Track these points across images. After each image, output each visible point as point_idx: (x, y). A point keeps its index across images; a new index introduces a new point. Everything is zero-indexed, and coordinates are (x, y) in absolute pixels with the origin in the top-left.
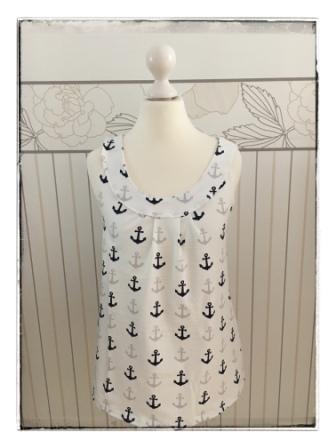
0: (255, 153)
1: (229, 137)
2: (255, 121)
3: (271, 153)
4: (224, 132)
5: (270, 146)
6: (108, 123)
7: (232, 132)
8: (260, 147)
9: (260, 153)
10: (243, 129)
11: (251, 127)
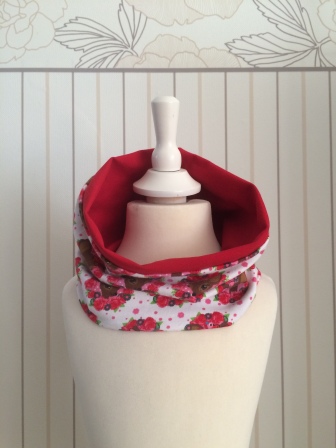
0: (274, 74)
1: (234, 51)
2: (272, 28)
3: (299, 74)
4: (226, 44)
5: (295, 65)
6: (57, 30)
7: (239, 44)
8: (281, 65)
9: (281, 74)
10: (255, 40)
11: (266, 37)
